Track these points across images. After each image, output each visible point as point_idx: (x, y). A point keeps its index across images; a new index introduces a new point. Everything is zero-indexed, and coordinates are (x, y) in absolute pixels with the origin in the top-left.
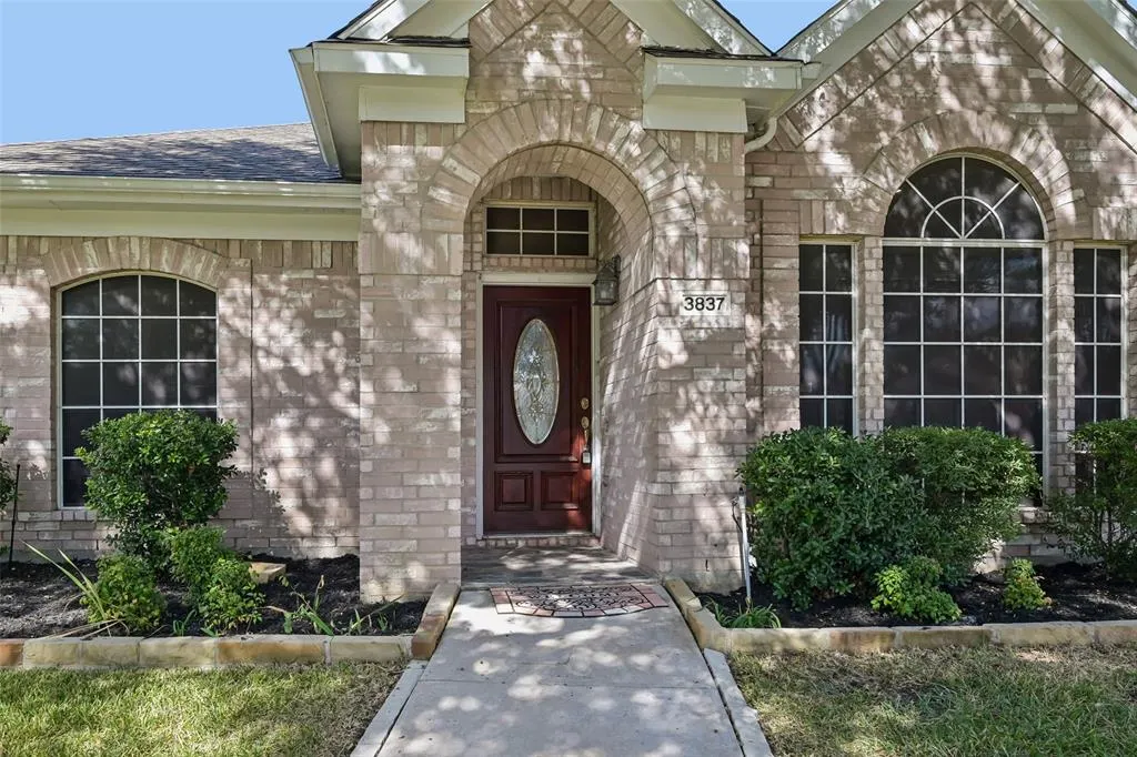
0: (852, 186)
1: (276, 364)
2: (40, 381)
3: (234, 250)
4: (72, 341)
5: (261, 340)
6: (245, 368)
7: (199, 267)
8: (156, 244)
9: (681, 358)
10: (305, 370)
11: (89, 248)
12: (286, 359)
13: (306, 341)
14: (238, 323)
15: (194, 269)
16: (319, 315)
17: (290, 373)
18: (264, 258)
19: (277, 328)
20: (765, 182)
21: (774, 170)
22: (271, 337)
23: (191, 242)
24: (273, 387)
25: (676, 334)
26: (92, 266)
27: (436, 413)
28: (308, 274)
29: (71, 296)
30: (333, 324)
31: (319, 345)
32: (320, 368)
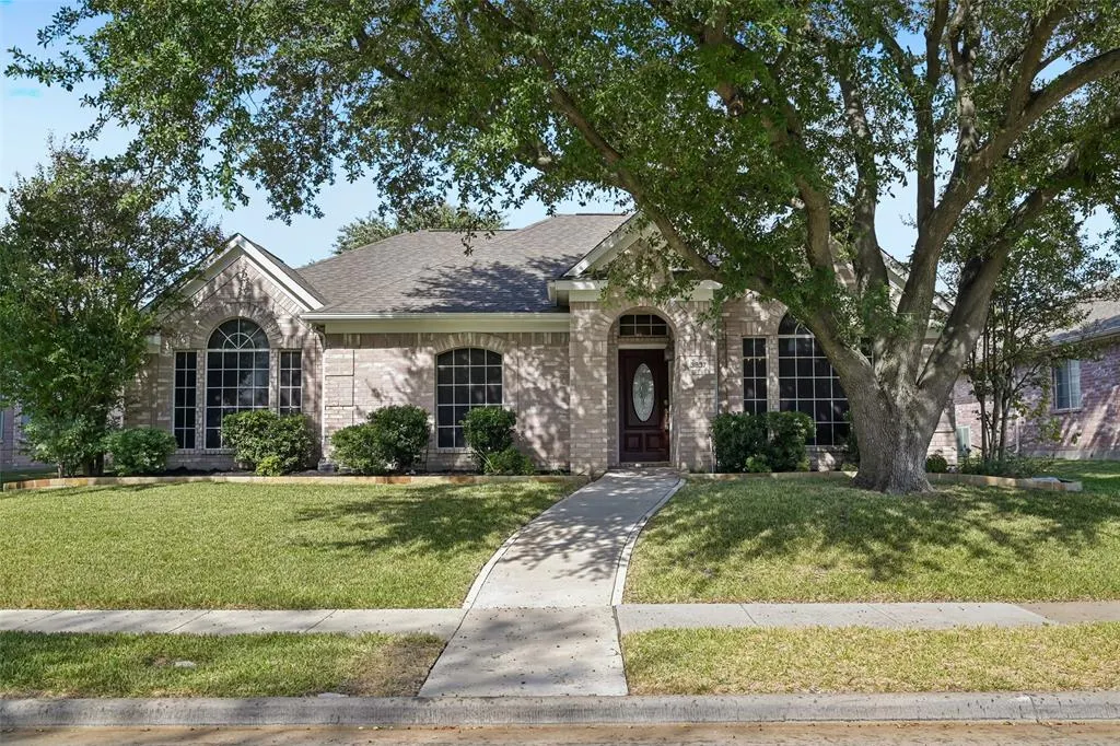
0: (764, 316)
1: (531, 385)
2: (430, 394)
3: (510, 337)
4: (442, 376)
5: (524, 374)
6: (518, 387)
7: (496, 345)
8: (478, 335)
9: (692, 385)
10: (543, 388)
11: (451, 337)
12: (535, 383)
13: (543, 375)
14: (515, 367)
15: (493, 345)
16: (547, 364)
17: (537, 389)
18: (524, 340)
19: (531, 370)
20: (727, 315)
21: (731, 310)
22: (529, 374)
23: (492, 334)
24: (529, 396)
25: (689, 377)
26: (452, 345)
27: (598, 407)
28: (542, 347)
29: (441, 358)
30: (553, 368)
31: (549, 377)
32: (549, 386)
